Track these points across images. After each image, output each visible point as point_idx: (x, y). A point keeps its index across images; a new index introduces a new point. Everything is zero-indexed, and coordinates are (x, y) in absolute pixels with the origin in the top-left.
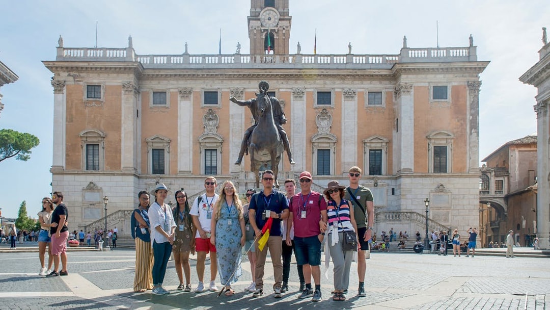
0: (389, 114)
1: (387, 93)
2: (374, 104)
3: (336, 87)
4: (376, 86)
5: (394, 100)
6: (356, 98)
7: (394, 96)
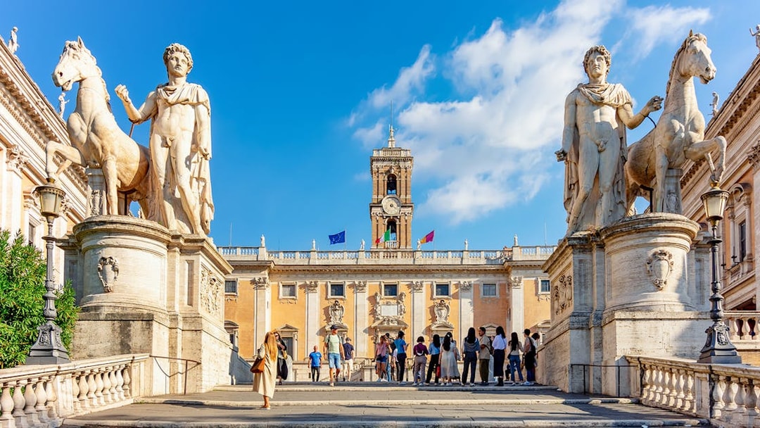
0: (503, 304)
1: (500, 285)
2: (489, 295)
3: (453, 282)
4: (490, 279)
5: (507, 292)
6: (472, 290)
7: (507, 287)
